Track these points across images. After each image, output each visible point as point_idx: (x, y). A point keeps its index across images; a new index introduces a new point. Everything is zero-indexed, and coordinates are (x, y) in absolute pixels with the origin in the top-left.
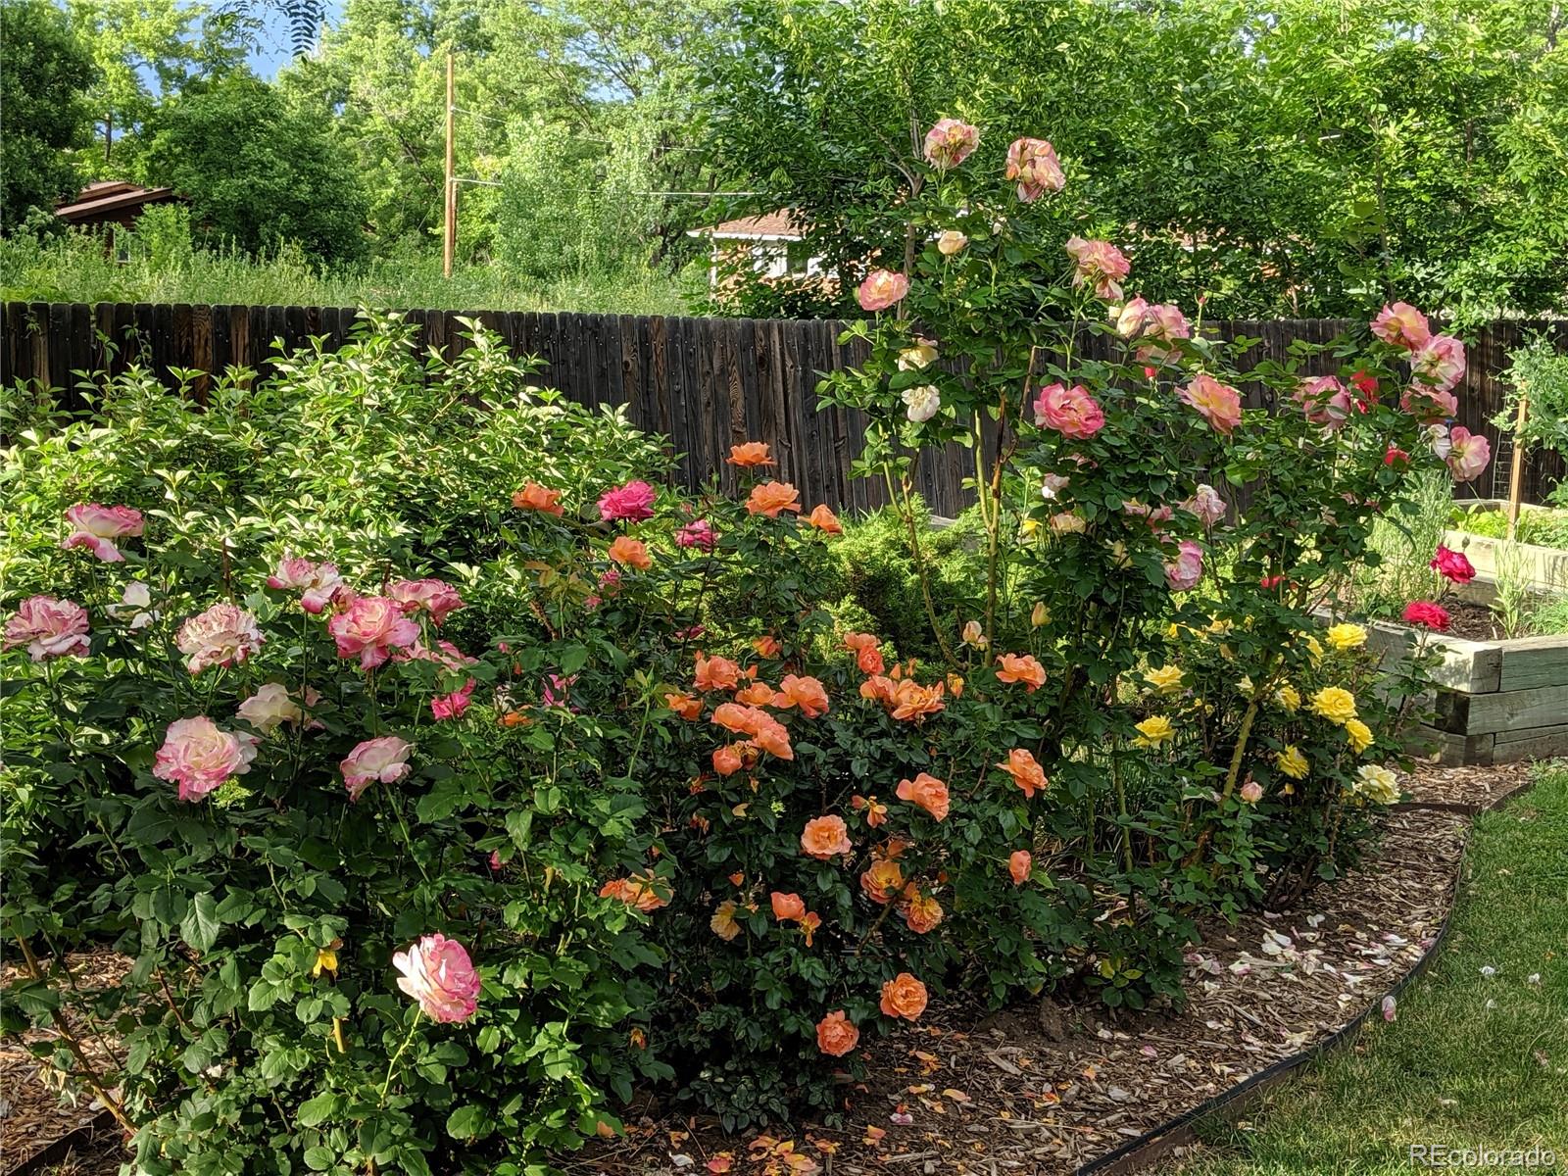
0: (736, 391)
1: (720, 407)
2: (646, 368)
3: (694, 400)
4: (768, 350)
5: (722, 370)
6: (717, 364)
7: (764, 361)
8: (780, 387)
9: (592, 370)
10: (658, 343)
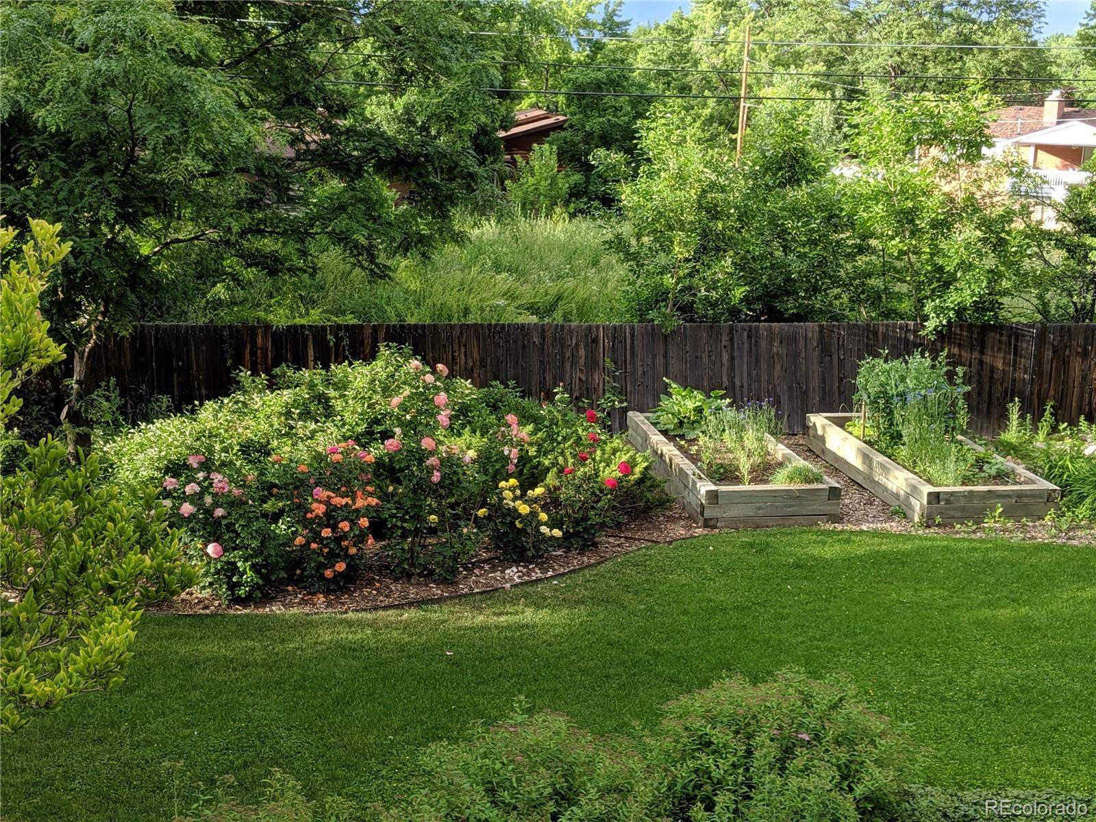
0: (582, 352)
1: (574, 359)
2: (542, 344)
3: (563, 356)
4: (597, 336)
5: (576, 345)
6: (574, 342)
7: (595, 341)
8: (601, 350)
9: (520, 343)
10: (549, 334)
